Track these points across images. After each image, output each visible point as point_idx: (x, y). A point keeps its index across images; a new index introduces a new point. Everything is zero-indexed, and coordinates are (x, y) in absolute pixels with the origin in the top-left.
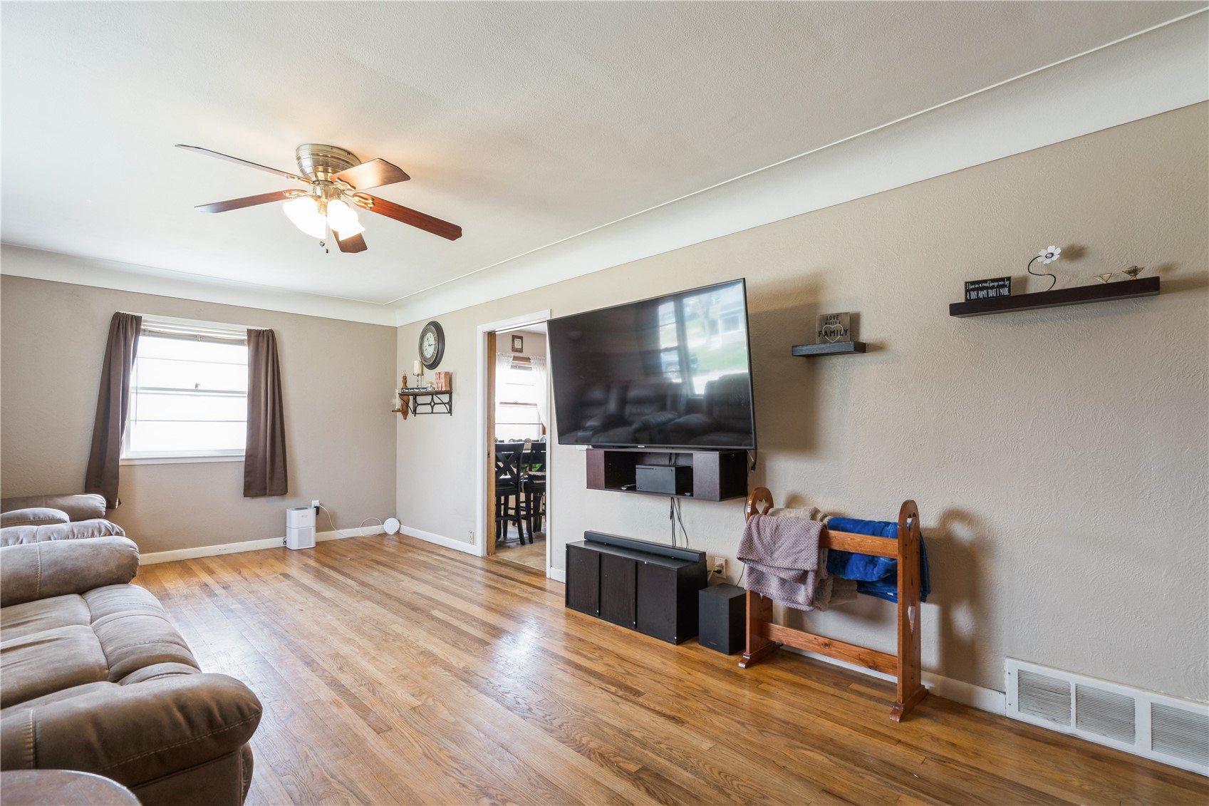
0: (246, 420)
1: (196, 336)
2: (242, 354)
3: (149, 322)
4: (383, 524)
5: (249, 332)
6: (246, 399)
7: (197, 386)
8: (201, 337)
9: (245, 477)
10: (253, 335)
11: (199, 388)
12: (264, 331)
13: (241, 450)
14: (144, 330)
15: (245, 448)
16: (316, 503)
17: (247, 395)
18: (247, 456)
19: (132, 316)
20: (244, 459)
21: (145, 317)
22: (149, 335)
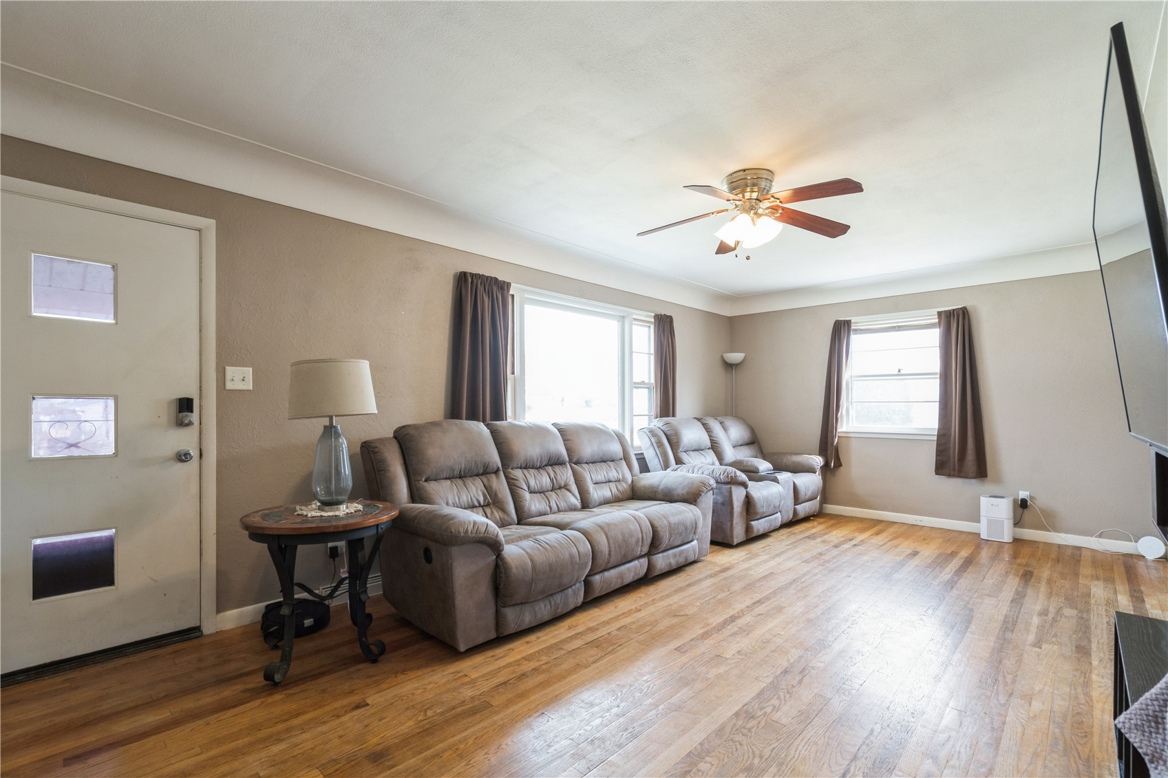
0: (938, 400)
1: (895, 327)
2: (934, 337)
3: (857, 321)
4: (1136, 542)
5: (940, 314)
6: (938, 380)
7: (899, 371)
8: (899, 327)
9: (937, 455)
10: (943, 316)
11: (902, 372)
12: (953, 310)
13: (935, 429)
14: (856, 330)
15: (937, 427)
16: (1023, 494)
17: (938, 376)
18: (939, 436)
19: (844, 321)
20: (935, 438)
21: (853, 320)
22: (860, 333)
